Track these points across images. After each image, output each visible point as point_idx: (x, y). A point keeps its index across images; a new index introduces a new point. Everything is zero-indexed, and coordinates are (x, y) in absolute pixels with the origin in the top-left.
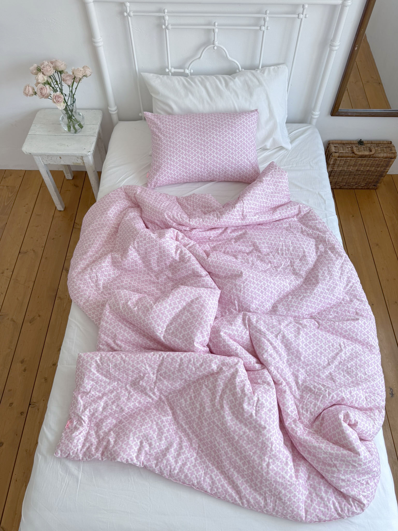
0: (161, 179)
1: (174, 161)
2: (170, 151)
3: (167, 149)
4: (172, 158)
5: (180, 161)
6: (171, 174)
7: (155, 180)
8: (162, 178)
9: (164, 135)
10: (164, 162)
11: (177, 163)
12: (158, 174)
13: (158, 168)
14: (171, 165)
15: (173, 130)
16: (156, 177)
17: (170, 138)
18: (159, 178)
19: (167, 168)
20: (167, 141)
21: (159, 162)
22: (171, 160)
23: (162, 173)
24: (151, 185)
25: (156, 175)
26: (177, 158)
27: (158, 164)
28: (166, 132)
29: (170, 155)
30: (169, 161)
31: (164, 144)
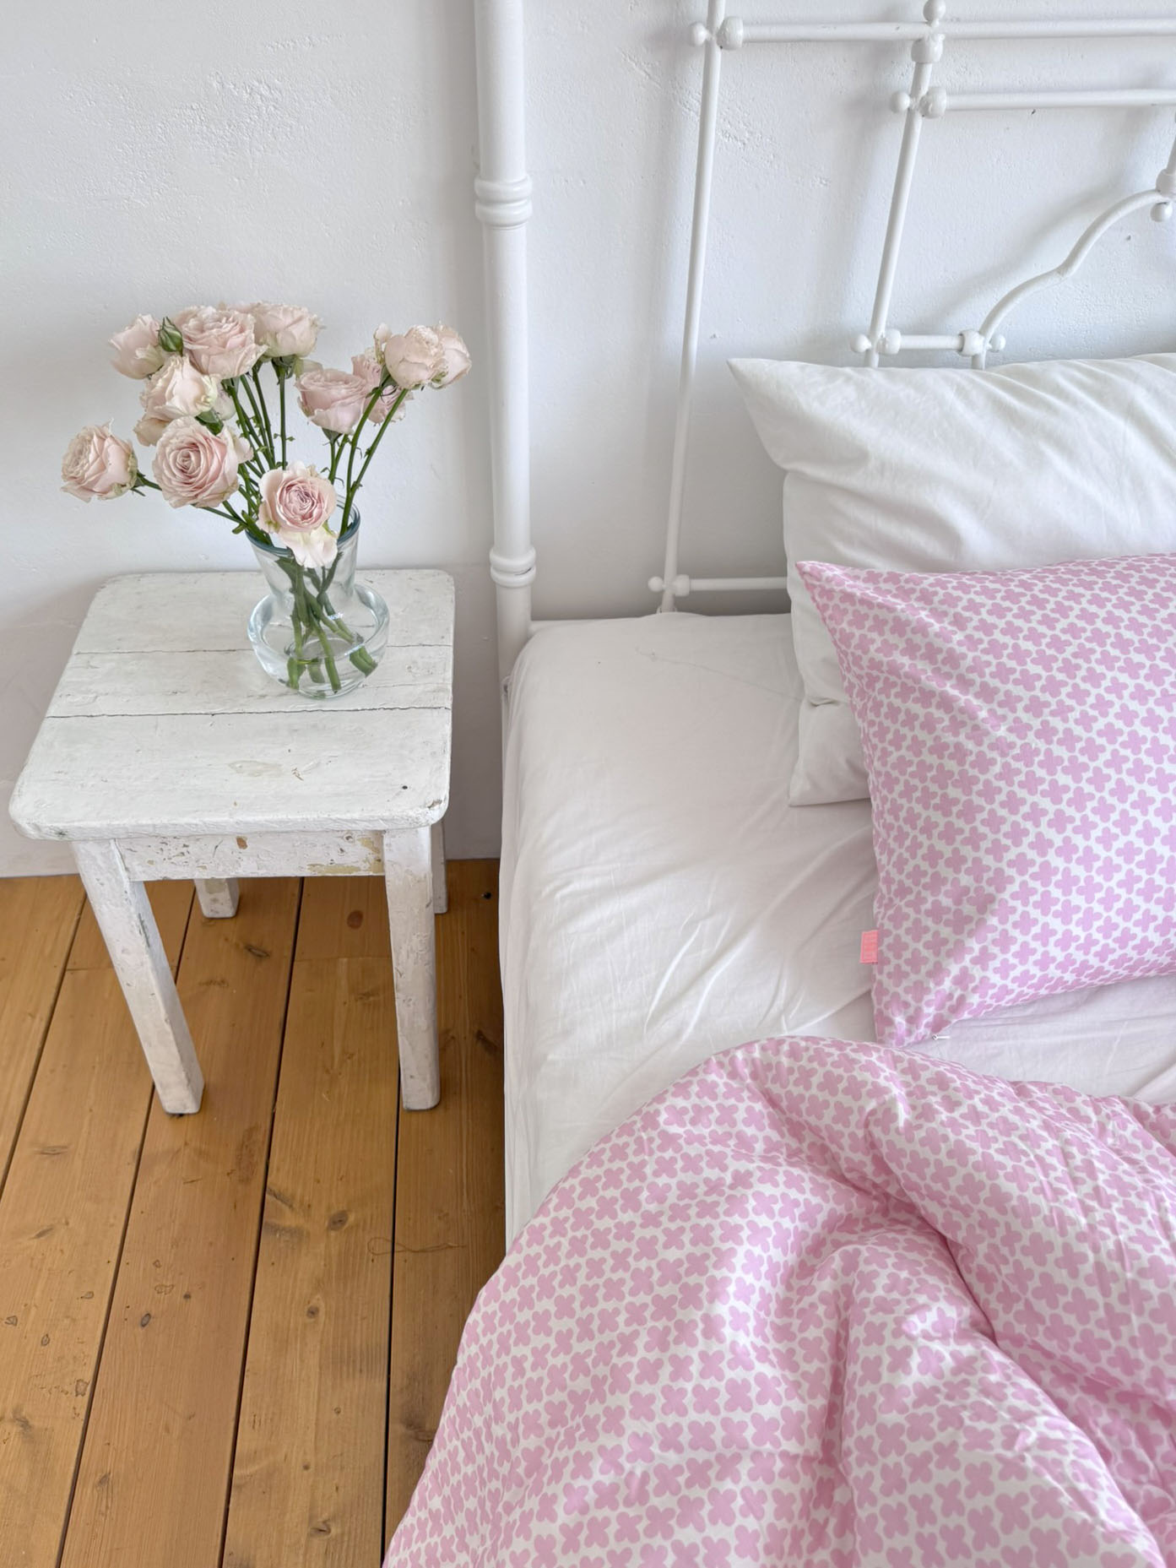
0: (996, 979)
1: (1088, 859)
2: (1055, 793)
3: (1031, 783)
4: (1078, 840)
5: (1128, 852)
6: (1066, 941)
7: (947, 984)
8: (1004, 970)
9: (987, 693)
10: (1021, 864)
11: (1109, 869)
12: (975, 946)
13: (968, 909)
14: (1068, 883)
15: (1045, 661)
16: (955, 969)
17: (1035, 707)
18: (977, 972)
19: (1045, 904)
20: (1019, 728)
21: (978, 869)
22: (1067, 850)
23: (1005, 941)
24: (913, 1020)
25: (958, 950)
26: (1107, 840)
27: (965, 880)
28: (1003, 673)
29: (1060, 822)
30: (1058, 862)
31: (1001, 747)
